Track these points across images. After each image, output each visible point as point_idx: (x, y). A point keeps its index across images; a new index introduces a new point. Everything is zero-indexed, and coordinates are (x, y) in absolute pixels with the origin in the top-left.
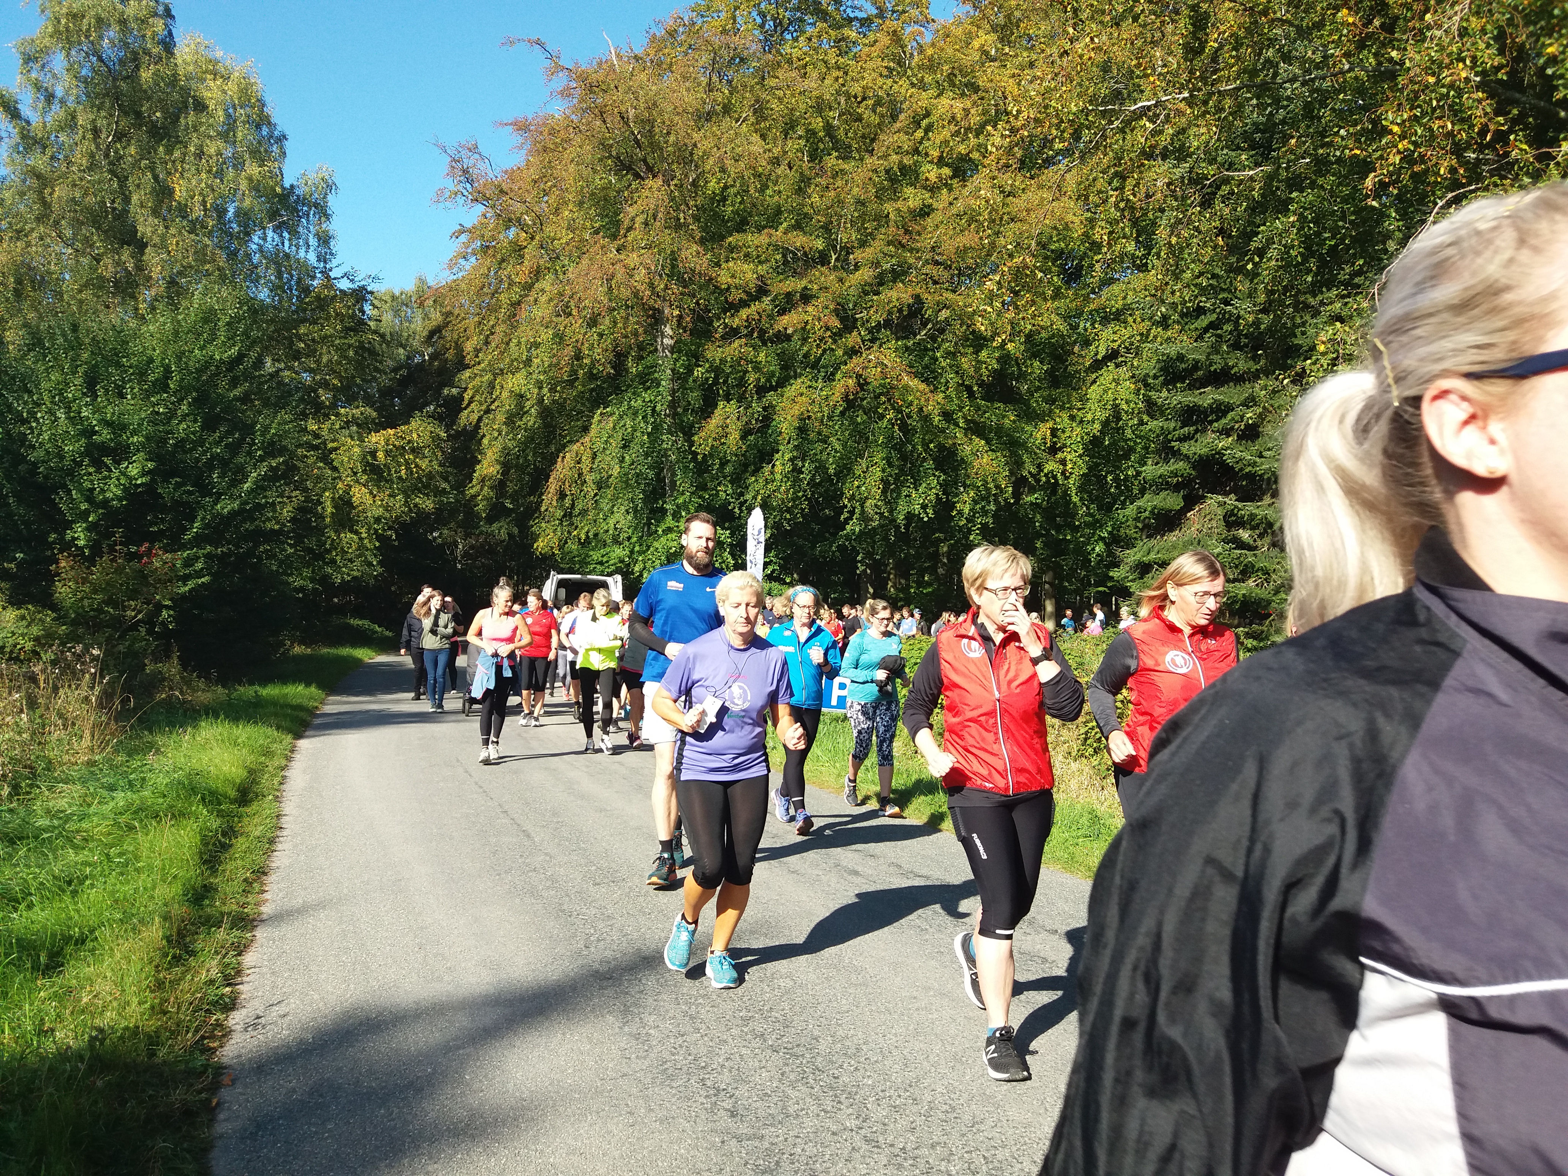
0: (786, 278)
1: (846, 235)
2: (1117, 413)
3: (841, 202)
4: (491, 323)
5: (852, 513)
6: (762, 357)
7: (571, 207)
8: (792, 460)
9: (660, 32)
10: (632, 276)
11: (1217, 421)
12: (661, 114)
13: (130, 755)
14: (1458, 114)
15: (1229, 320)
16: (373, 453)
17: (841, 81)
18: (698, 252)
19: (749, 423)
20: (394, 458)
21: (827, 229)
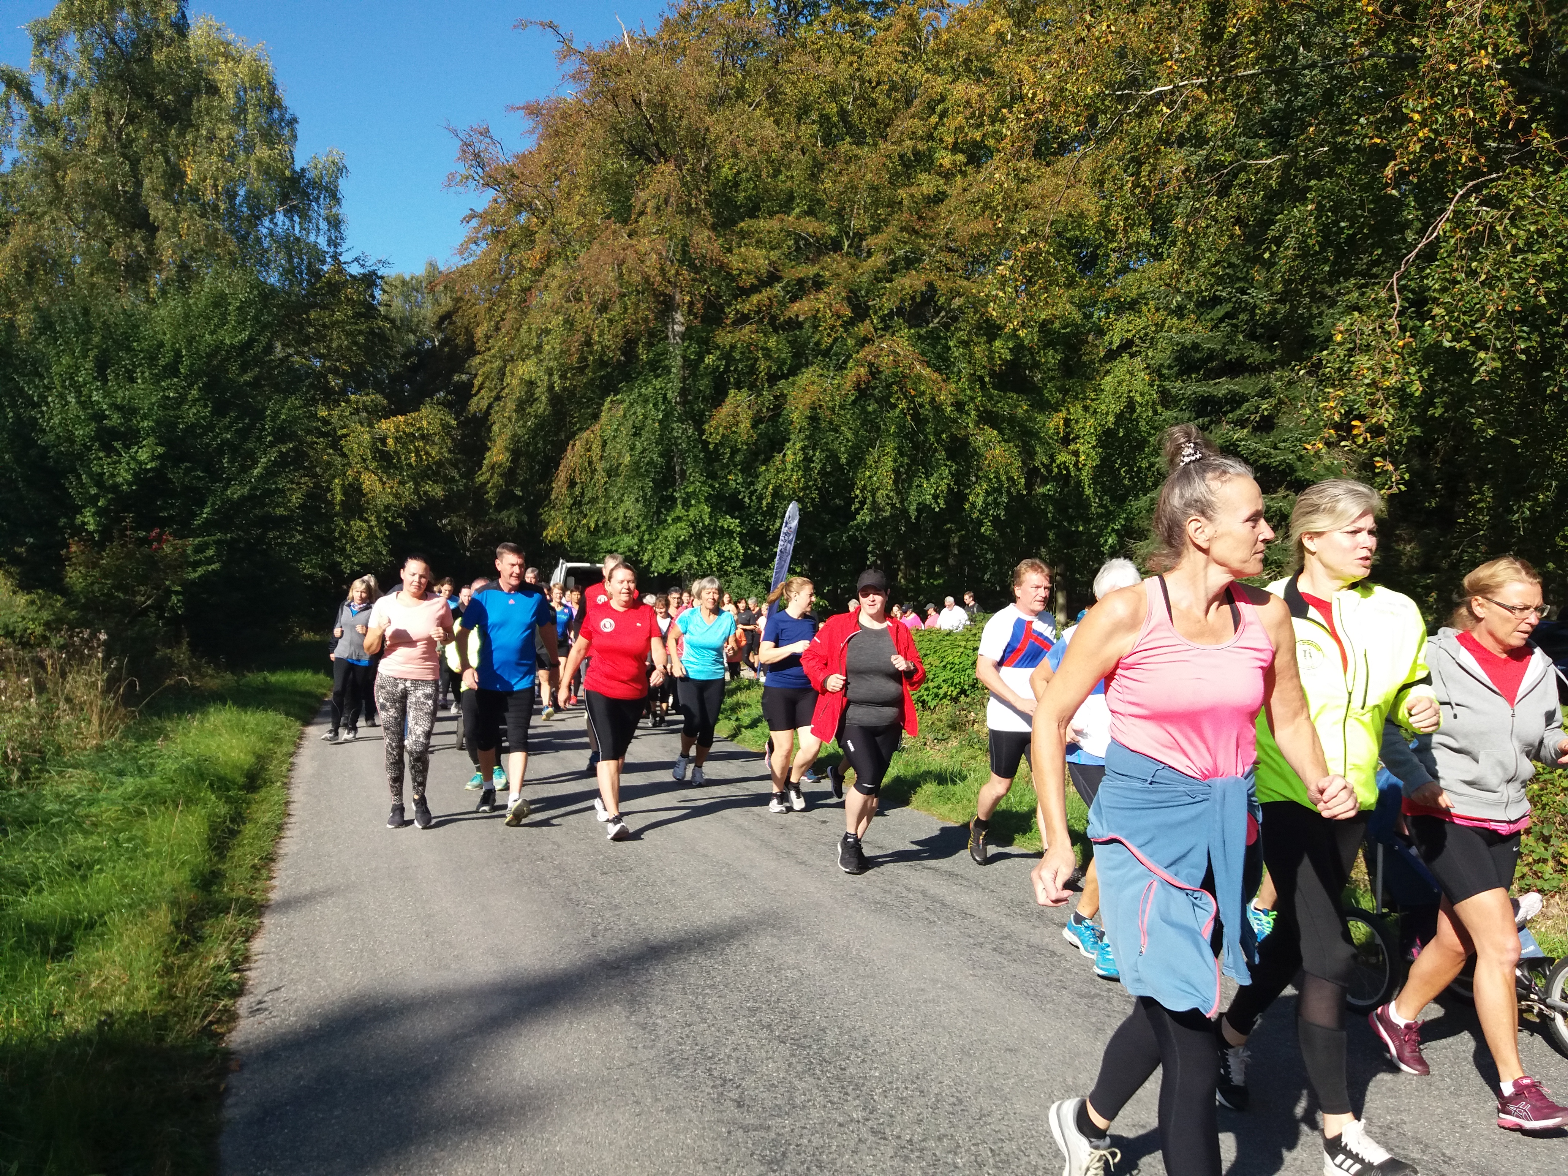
0: (799, 264)
1: (859, 222)
2: (1131, 405)
3: (854, 188)
4: (503, 309)
5: (863, 503)
6: (772, 343)
7: (582, 191)
8: (803, 449)
9: (674, 16)
10: (642, 262)
11: (1231, 411)
12: (673, 98)
13: (138, 740)
14: (1479, 101)
15: (1244, 310)
16: (383, 440)
17: (855, 65)
18: (709, 238)
19: (760, 411)
20: (404, 445)
21: (840, 215)
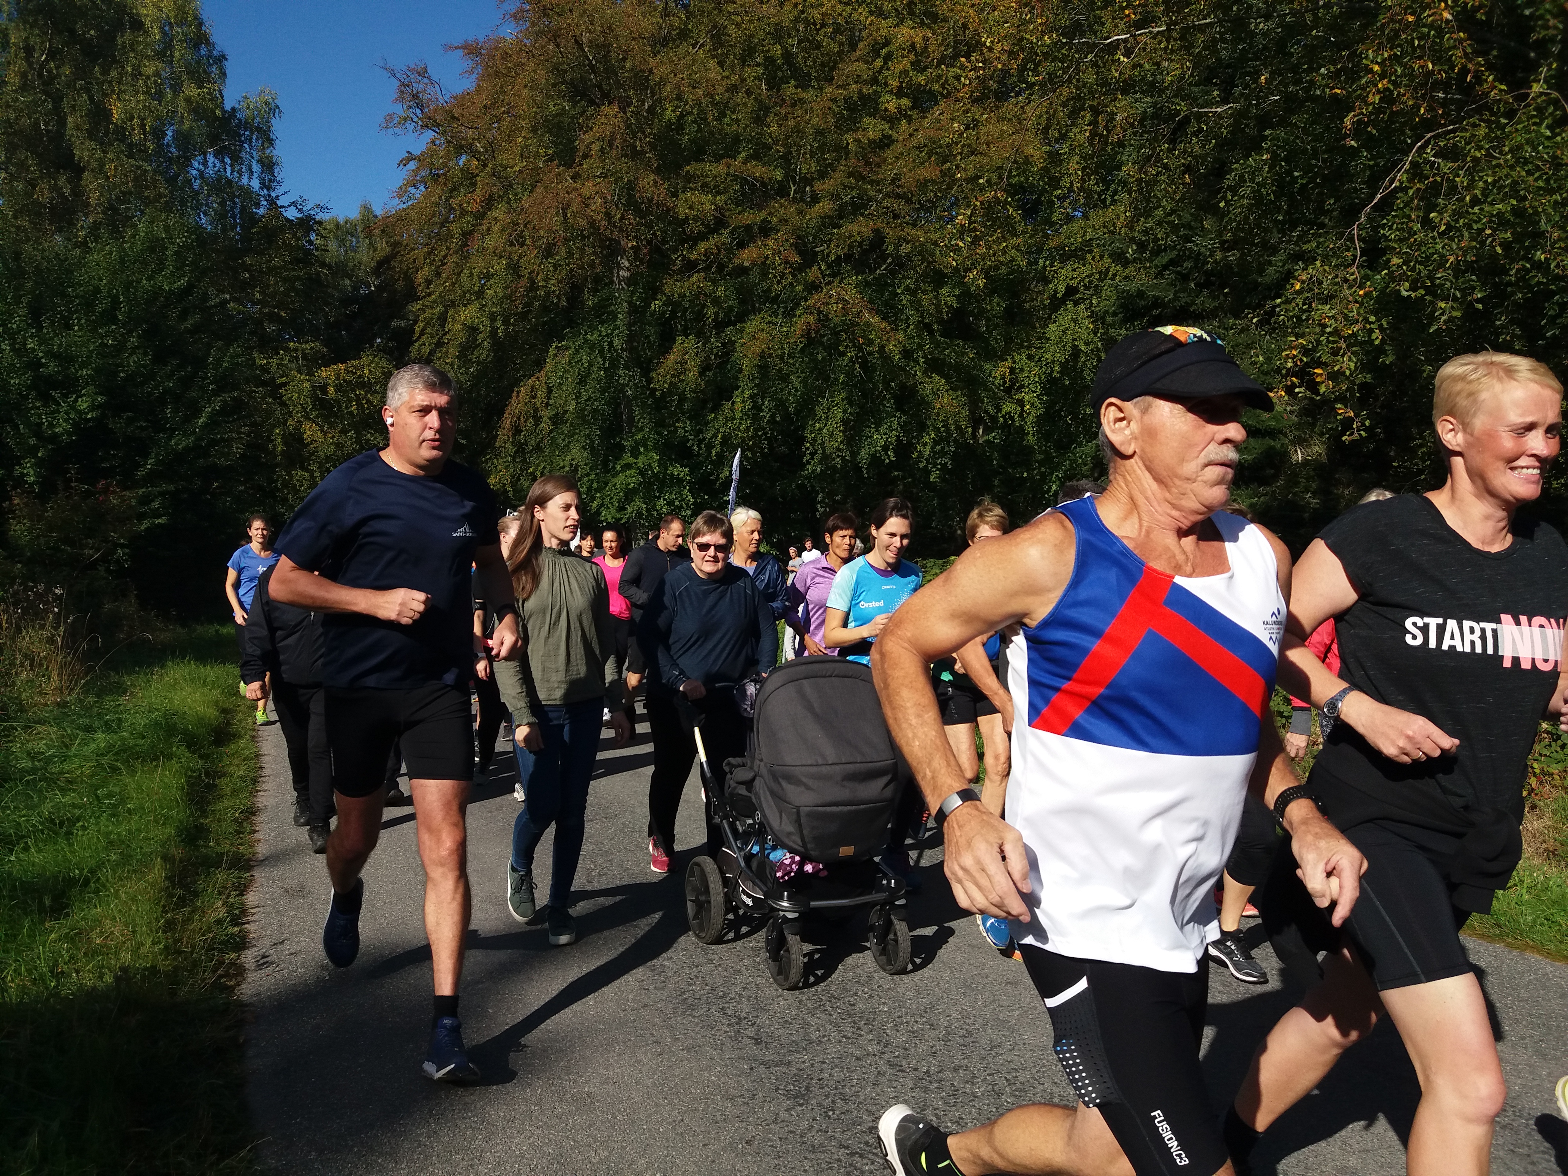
0: (744, 210)
1: (805, 166)
2: (1076, 353)
3: (798, 130)
4: (443, 253)
5: (812, 455)
6: (720, 292)
7: (524, 133)
8: (752, 397)
10: (587, 206)
12: (616, 38)
13: (98, 696)
14: (1440, 56)
15: (1189, 257)
16: (324, 388)
17: (800, 7)
18: (655, 182)
19: (707, 358)
20: (345, 393)
21: (786, 160)
